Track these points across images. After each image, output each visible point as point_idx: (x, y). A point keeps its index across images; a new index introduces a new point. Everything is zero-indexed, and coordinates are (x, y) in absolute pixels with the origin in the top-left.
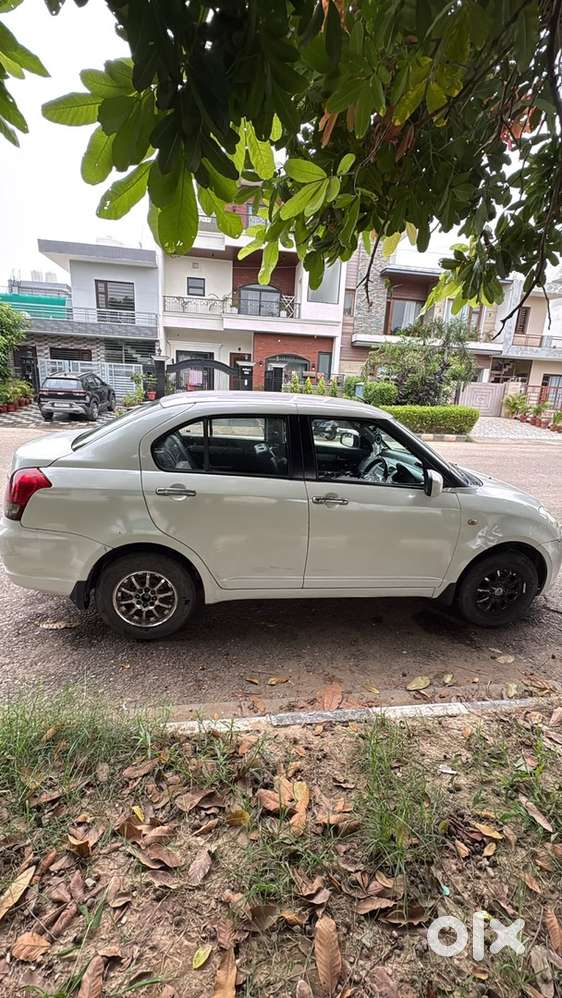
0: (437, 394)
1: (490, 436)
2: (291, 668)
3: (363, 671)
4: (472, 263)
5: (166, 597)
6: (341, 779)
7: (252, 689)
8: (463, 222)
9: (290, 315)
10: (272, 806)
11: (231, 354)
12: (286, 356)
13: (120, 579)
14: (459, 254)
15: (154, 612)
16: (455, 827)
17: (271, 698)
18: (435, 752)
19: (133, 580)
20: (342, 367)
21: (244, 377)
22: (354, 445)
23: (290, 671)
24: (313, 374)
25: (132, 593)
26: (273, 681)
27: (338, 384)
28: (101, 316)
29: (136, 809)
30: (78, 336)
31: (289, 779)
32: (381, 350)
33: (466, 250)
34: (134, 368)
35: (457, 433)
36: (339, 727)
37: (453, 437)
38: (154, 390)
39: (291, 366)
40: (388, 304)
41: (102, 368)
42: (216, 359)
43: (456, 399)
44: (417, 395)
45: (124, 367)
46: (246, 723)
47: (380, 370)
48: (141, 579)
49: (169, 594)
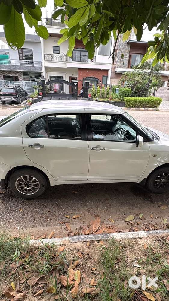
0: (147, 92)
1: (166, 108)
2: (82, 211)
3: (109, 213)
4: (162, 43)
5: (35, 184)
6: (94, 269)
7: (67, 220)
8: (159, 24)
9: (92, 61)
10: (65, 284)
11: (70, 77)
12: (90, 78)
13: (18, 178)
14: (156, 39)
15: (31, 189)
16: (136, 294)
17: (73, 224)
18: (132, 256)
19: (22, 178)
20: (112, 82)
21: (75, 86)
22: (111, 120)
23: (82, 212)
24: (100, 84)
25: (22, 183)
26: (74, 217)
27: (110, 89)
28: (21, 63)
29: (12, 284)
30: (13, 71)
31: (74, 269)
32: (126, 75)
33: (160, 36)
34: (34, 83)
35: (153, 107)
36: (96, 243)
37: (151, 109)
38: (42, 92)
39: (92, 82)
40: (130, 55)
41: (22, 84)
42: (64, 79)
43: (154, 94)
44: (139, 93)
45: (30, 83)
46: (60, 241)
47: (125, 83)
48: (25, 178)
49: (37, 183)
